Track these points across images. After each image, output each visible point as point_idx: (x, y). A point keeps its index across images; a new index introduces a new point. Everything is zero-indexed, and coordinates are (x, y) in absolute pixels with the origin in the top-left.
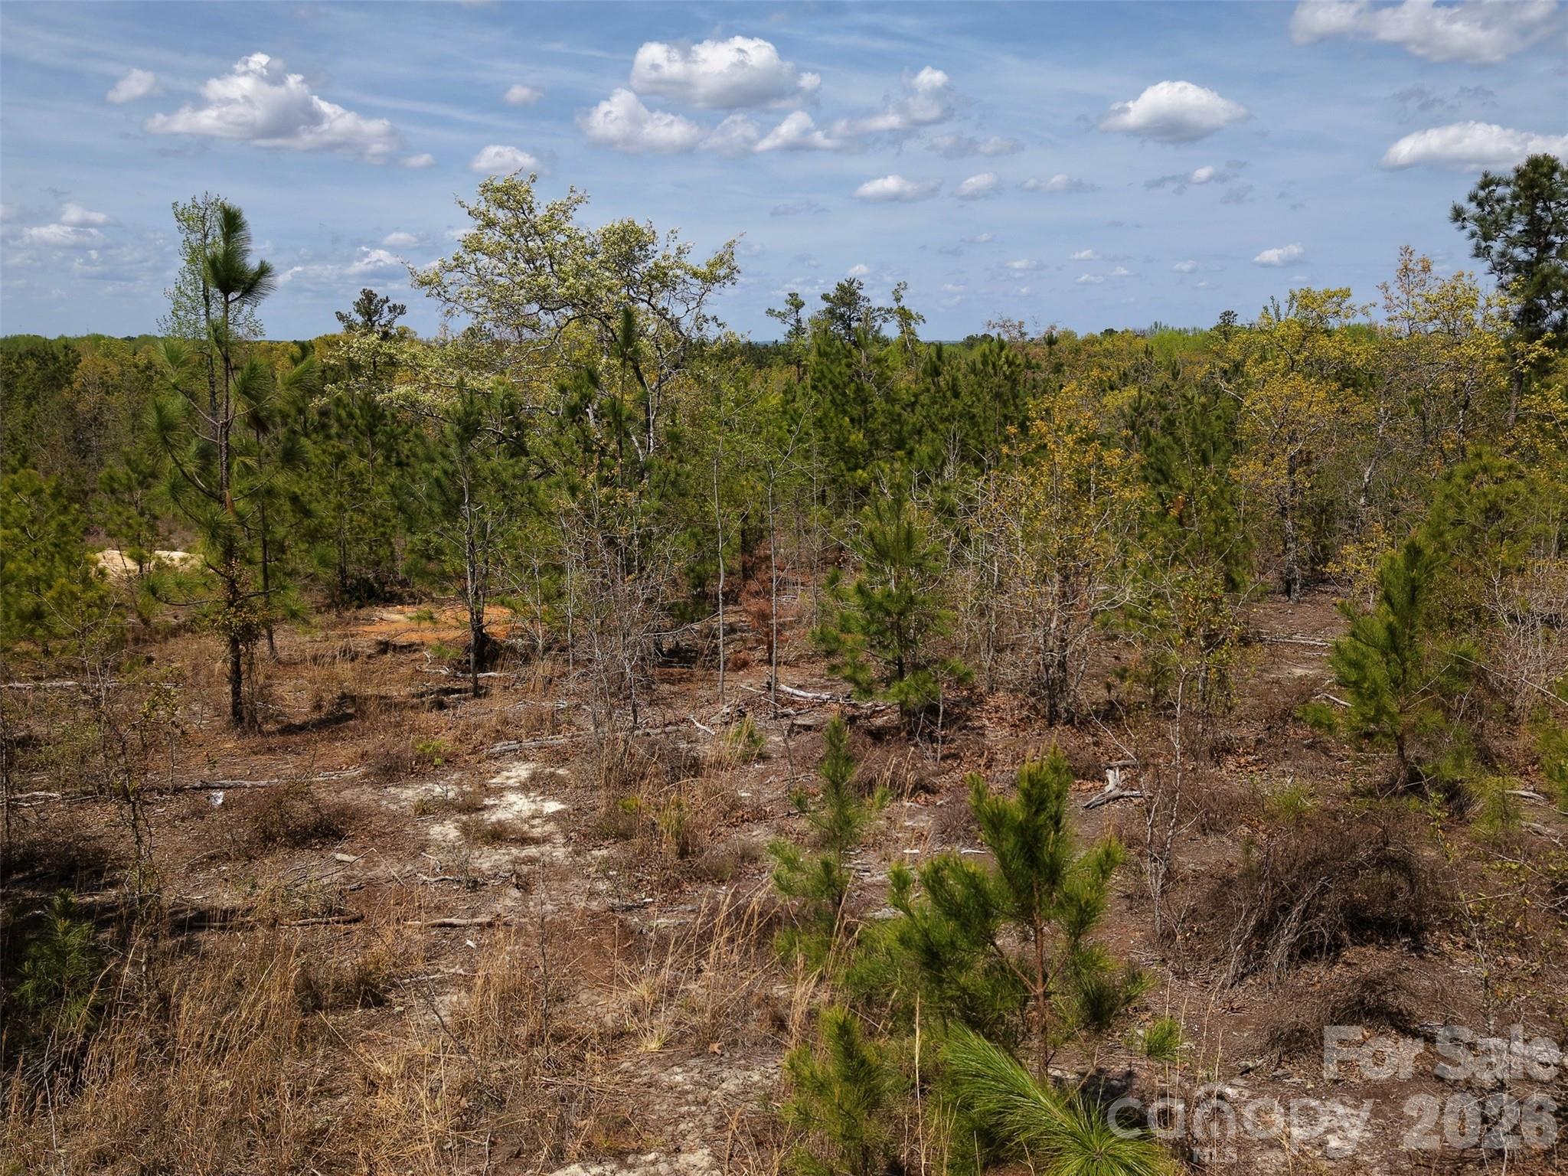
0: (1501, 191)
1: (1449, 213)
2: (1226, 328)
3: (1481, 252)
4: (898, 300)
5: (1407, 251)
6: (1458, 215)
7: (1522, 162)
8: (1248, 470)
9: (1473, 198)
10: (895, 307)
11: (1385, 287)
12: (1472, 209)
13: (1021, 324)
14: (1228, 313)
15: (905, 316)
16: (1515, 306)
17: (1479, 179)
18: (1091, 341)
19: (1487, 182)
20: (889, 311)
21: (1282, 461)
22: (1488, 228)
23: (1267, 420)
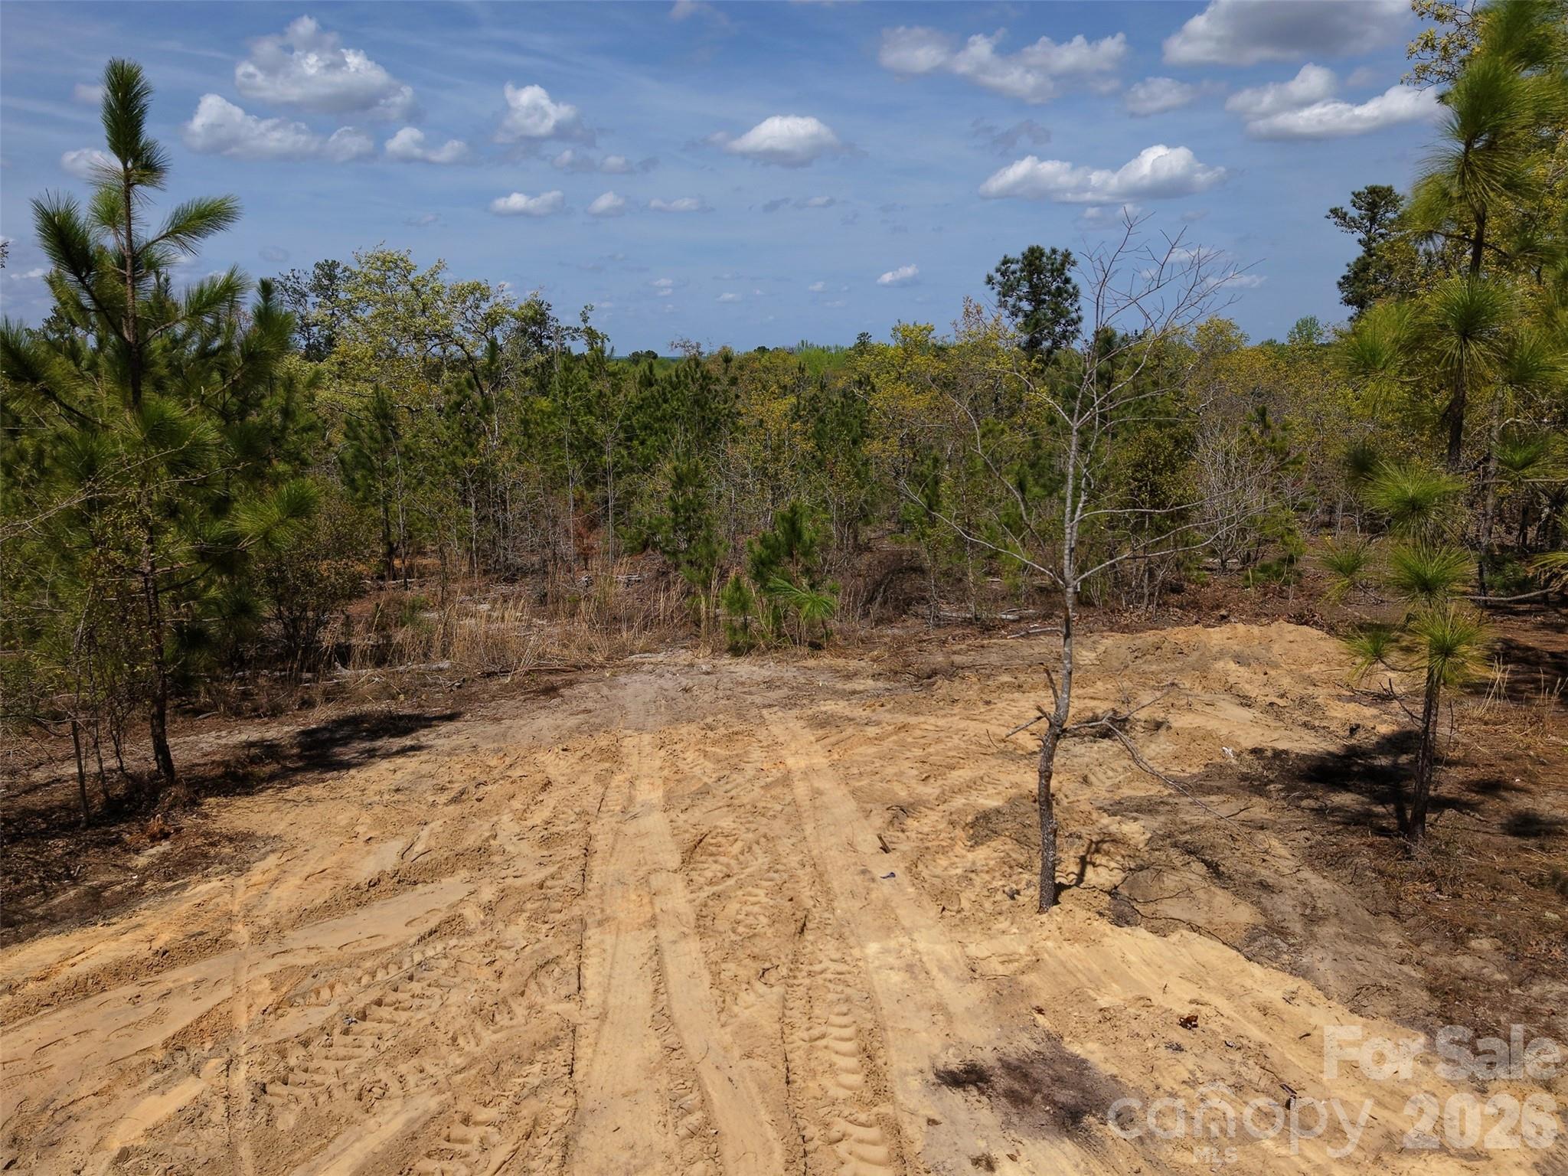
0: (1013, 267)
1: (985, 279)
2: (863, 345)
3: (1003, 305)
4: (585, 321)
5: (968, 300)
6: (990, 280)
7: (1025, 249)
8: (873, 447)
9: (998, 270)
10: (582, 327)
11: (955, 324)
12: (998, 277)
13: (698, 345)
14: (863, 335)
15: (591, 334)
16: (1025, 337)
17: (1002, 258)
18: (749, 359)
19: (1005, 262)
20: (577, 330)
21: (894, 441)
22: (1007, 290)
23: (885, 414)
